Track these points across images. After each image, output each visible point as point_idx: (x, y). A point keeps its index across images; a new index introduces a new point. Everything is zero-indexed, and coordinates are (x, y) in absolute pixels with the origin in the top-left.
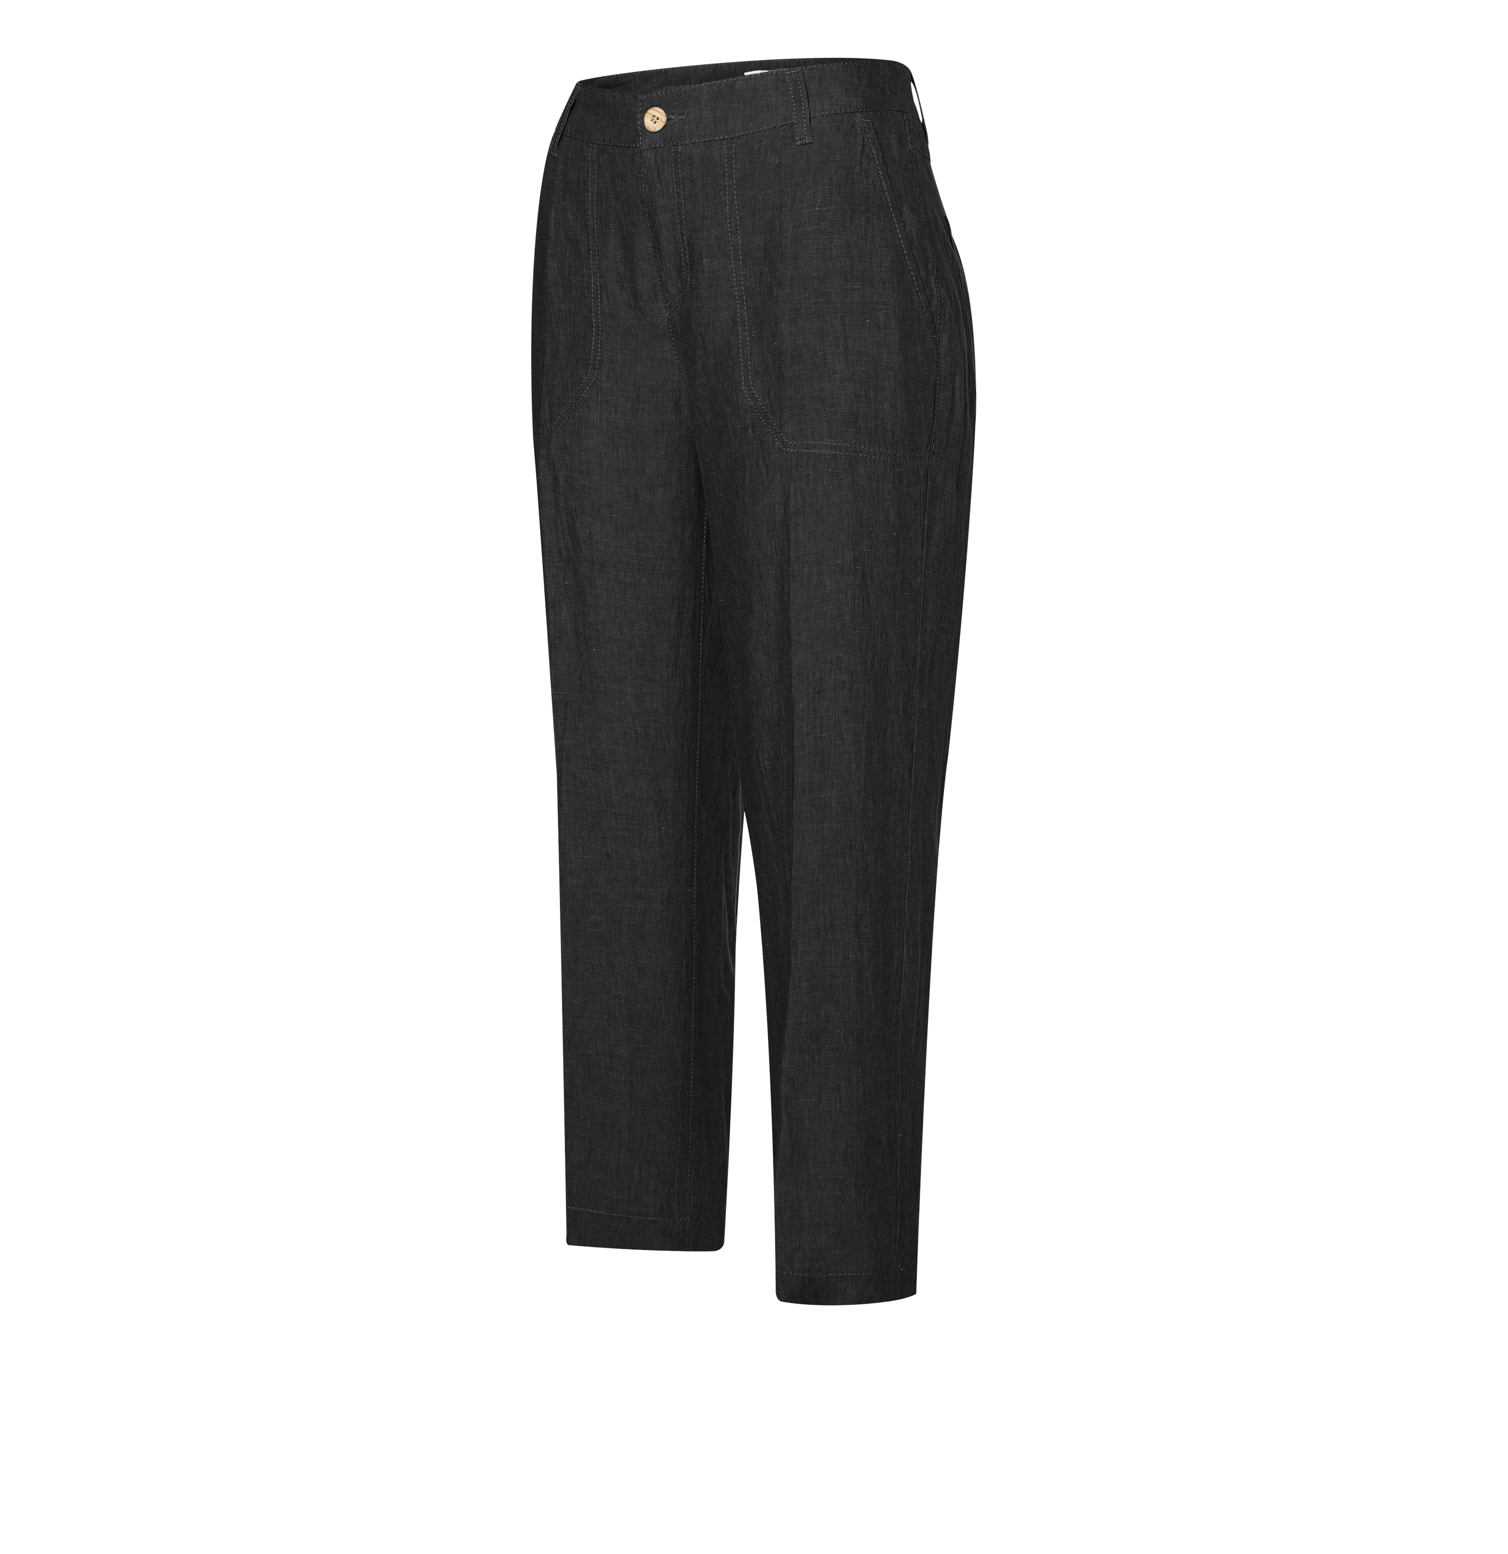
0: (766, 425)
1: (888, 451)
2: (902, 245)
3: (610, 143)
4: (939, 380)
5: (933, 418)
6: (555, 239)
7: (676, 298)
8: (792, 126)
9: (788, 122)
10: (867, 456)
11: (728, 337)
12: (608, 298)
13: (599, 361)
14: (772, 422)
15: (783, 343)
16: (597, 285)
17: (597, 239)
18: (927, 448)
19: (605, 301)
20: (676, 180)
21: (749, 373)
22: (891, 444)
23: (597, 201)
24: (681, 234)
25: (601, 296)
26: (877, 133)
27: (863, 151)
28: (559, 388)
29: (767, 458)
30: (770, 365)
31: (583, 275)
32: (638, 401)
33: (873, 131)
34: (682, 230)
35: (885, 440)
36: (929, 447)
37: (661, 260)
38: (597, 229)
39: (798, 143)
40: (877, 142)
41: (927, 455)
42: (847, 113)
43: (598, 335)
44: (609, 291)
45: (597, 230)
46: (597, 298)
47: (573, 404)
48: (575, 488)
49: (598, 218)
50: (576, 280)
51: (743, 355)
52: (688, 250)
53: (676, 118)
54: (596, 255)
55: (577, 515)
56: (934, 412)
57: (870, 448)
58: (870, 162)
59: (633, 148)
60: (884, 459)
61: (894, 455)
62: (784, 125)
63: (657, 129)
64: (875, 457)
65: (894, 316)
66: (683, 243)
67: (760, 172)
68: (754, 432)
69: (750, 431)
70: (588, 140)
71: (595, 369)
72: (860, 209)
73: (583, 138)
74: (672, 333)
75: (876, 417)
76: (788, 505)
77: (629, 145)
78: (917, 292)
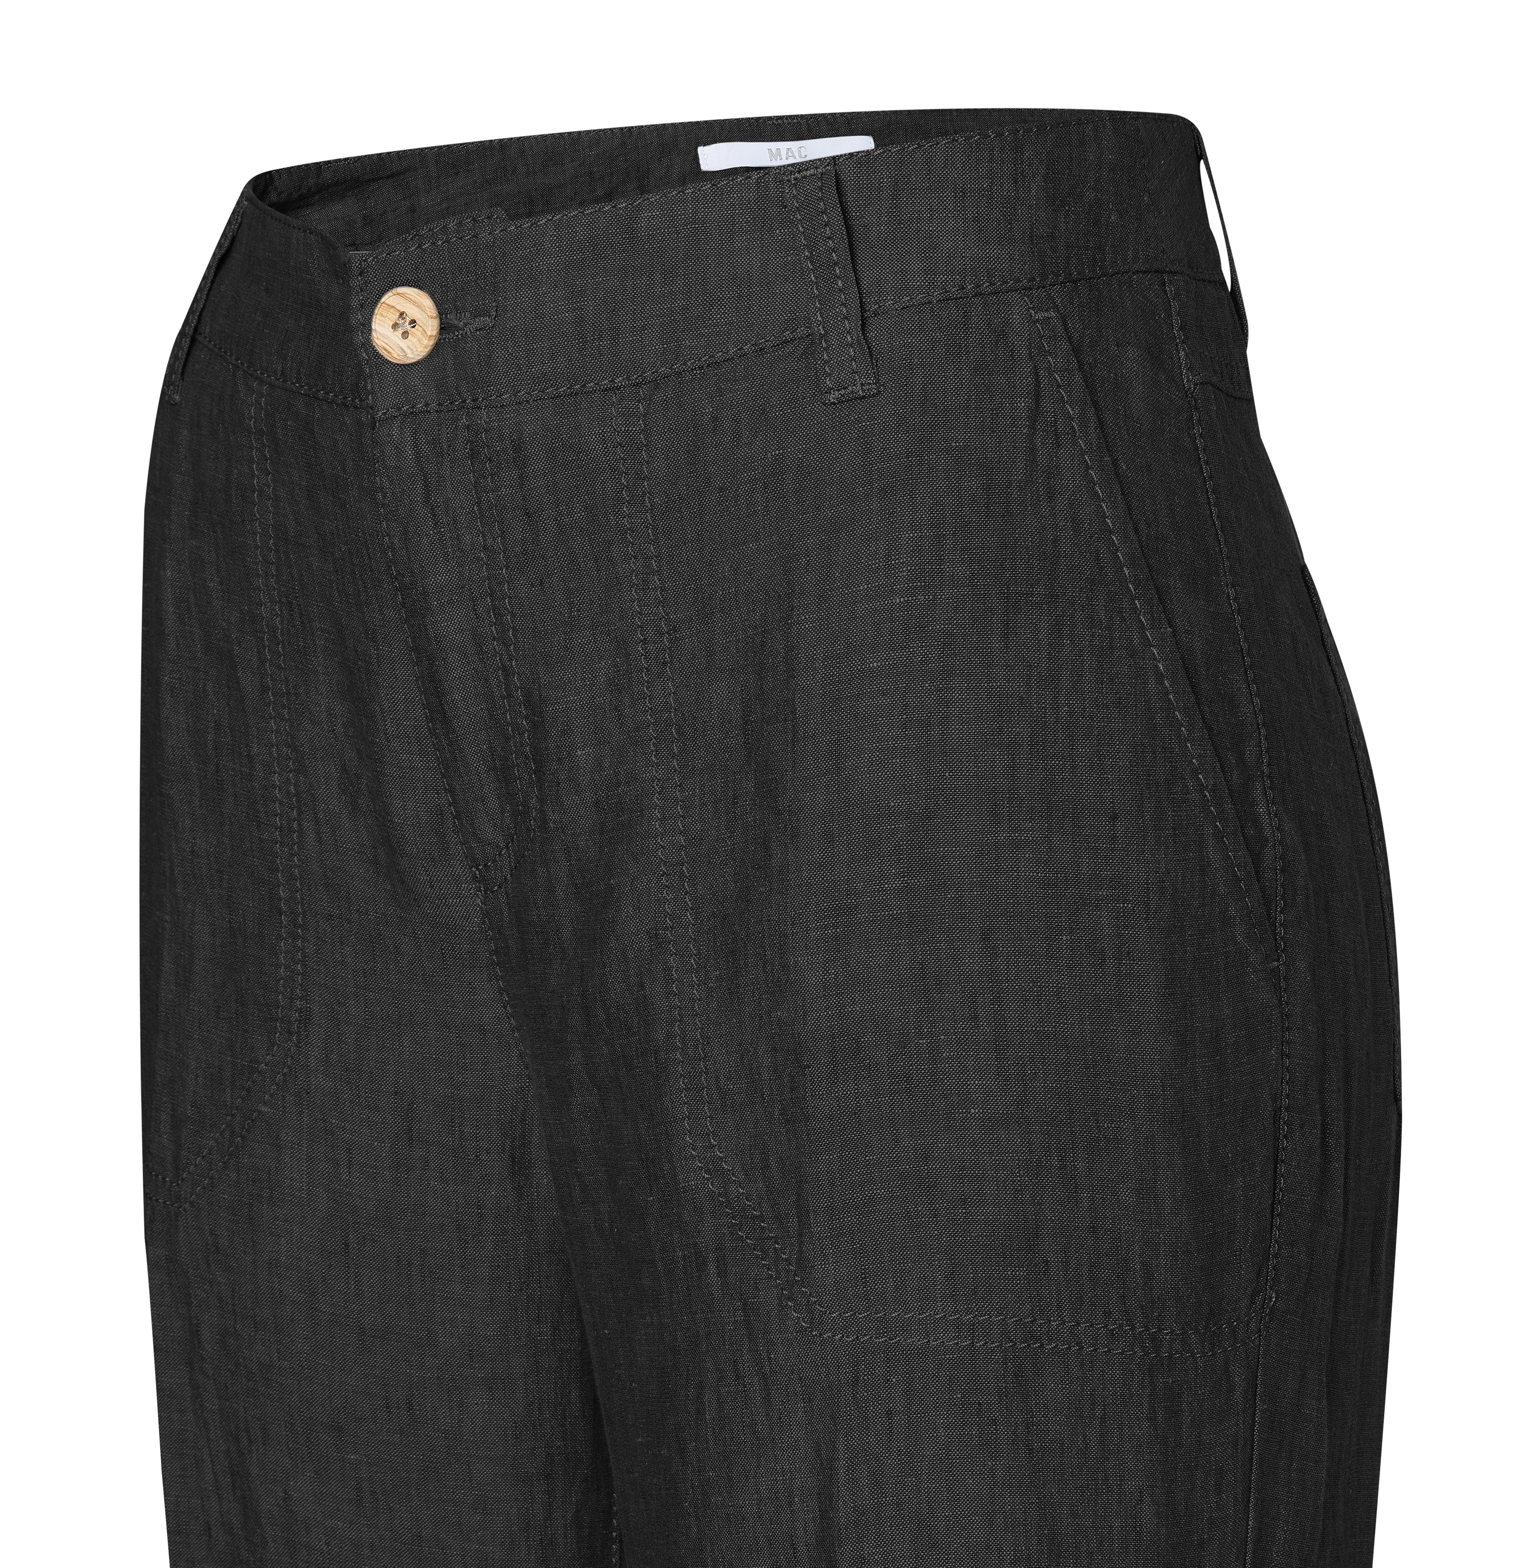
0: (757, 1257)
1: (1133, 1328)
2: (1167, 694)
3: (301, 386)
4: (1288, 1096)
5: (1273, 1209)
6: (178, 645)
7: (500, 855)
8: (813, 343)
9: (802, 331)
10: (1069, 1348)
11: (642, 986)
12: (318, 833)
13: (300, 1010)
14: (775, 1249)
15: (805, 1014)
16: (288, 793)
17: (284, 661)
18: (1253, 1302)
19: (311, 837)
20: (480, 508)
21: (702, 1097)
22: (1142, 1307)
23: (277, 551)
24: (504, 669)
25: (299, 825)
26: (1077, 351)
27: (1035, 414)
28: (197, 1076)
29: (764, 1355)
30: (765, 1076)
31: (250, 758)
32: (410, 1138)
33: (1065, 345)
34: (505, 657)
35: (1123, 1297)
36: (1259, 1299)
37: (450, 744)
38: (282, 629)
39: (832, 397)
40: (1078, 378)
41: (1253, 1325)
42: (980, 294)
43: (295, 937)
44: (321, 815)
45: (282, 635)
46: (291, 831)
47: (238, 1130)
48: (245, 1367)
49: (284, 600)
50: (233, 770)
51: (683, 1040)
52: (526, 718)
53: (465, 325)
54: (284, 707)
55: (250, 1442)
56: (1274, 1194)
57: (1078, 1324)
58: (1058, 445)
59: (356, 408)
60: (1122, 1353)
61: (1153, 1338)
62: (786, 342)
63: (410, 355)
64: (1095, 1350)
65: (1146, 920)
66: (509, 696)
67: (721, 489)
68: (722, 1273)
69: (712, 1268)
70: (249, 367)
71: (290, 1033)
72: (1032, 595)
73: (237, 360)
74: (496, 952)
75: (1094, 1229)
76: (831, 1501)
77: (345, 398)
78: (1219, 836)
